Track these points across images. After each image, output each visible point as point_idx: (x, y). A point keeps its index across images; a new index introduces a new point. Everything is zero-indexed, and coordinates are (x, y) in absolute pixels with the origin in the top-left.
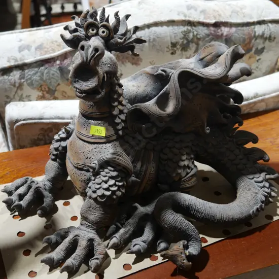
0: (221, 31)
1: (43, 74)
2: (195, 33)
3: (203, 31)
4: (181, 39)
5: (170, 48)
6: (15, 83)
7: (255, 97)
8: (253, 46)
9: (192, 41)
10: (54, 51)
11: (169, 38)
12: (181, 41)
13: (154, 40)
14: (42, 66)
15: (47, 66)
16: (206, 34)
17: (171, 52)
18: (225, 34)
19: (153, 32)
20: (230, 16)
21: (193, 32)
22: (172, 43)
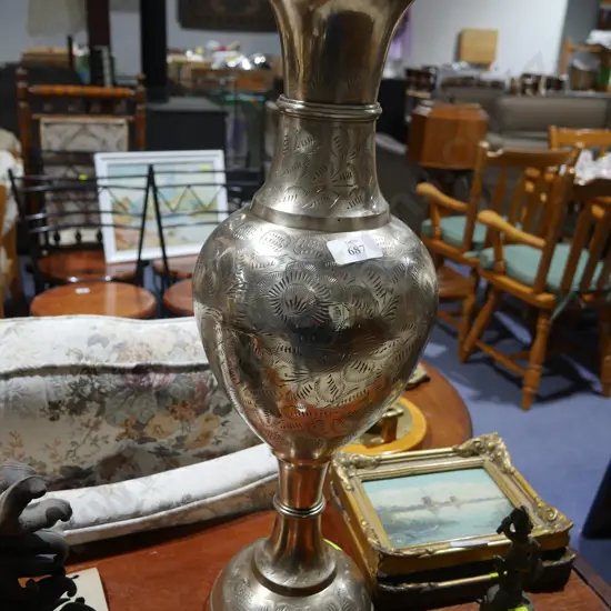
0: (149, 379)
2: (97, 385)
3: (112, 382)
4: (67, 396)
5: (48, 411)
7: (184, 502)
8: (210, 403)
9: (90, 398)
11: (44, 397)
12: (67, 399)
13: (15, 398)
16: (118, 386)
17: (49, 417)
18: (155, 384)
19: (13, 386)
20: (169, 353)
21: (93, 384)
22: (50, 403)
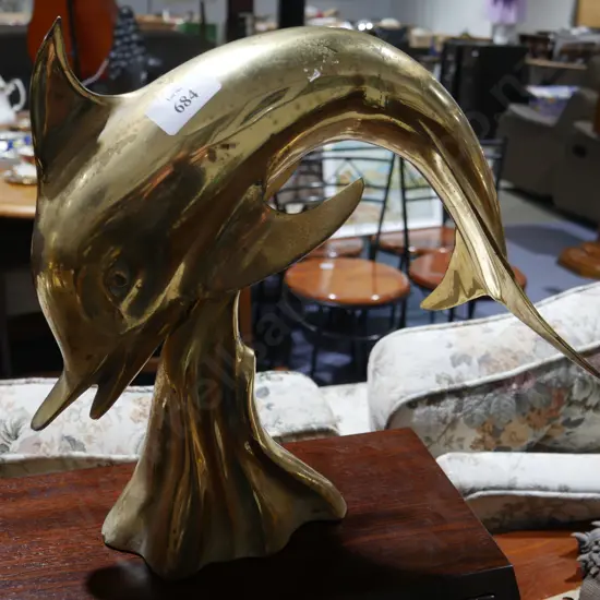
1: (489, 405)
6: (446, 417)
10: (508, 367)
14: (490, 391)
15: (497, 391)
